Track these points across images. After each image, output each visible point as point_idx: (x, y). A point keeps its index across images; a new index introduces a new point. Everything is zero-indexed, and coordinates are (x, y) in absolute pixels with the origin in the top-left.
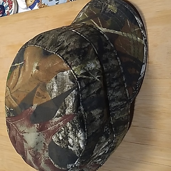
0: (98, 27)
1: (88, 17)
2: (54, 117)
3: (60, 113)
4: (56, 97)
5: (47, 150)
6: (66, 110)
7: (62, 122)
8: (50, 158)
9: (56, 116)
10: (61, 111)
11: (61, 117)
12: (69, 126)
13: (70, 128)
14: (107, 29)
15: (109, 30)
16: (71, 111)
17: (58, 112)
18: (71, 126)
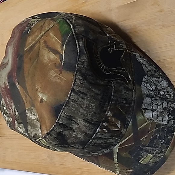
0: (120, 144)
1: (139, 129)
4: (26, 115)
14: (118, 153)
15: (117, 154)
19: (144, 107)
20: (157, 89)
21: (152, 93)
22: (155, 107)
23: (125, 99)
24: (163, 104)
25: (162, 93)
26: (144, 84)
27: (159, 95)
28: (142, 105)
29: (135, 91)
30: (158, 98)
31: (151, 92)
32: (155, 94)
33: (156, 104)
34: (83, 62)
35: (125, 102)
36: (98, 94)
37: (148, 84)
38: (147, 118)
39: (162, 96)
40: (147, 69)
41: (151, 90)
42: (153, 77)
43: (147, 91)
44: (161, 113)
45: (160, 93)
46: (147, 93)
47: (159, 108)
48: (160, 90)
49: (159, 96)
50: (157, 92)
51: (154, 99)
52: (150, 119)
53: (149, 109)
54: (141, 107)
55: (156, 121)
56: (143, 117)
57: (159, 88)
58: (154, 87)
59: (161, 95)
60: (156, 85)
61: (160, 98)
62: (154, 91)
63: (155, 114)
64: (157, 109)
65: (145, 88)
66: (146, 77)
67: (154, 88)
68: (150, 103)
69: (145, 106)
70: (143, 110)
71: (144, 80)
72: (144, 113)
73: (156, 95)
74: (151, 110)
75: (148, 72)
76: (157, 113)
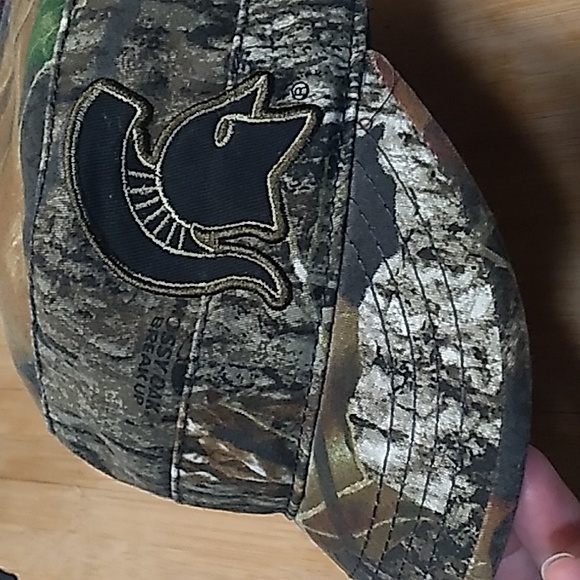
1: (339, 495)
19: (355, 410)
20: (430, 333)
21: (400, 352)
22: (401, 422)
23: (268, 371)
24: (439, 411)
25: (449, 355)
26: (376, 299)
27: (434, 367)
28: (352, 400)
29: (329, 329)
30: (424, 381)
31: (399, 347)
32: (417, 356)
33: (408, 410)
34: (51, 222)
35: (265, 382)
36: (120, 358)
37: (395, 302)
38: (365, 464)
39: (448, 373)
40: (417, 213)
41: (401, 337)
42: (427, 265)
43: (383, 337)
44: (425, 455)
45: (439, 354)
46: (379, 348)
47: (418, 429)
48: (444, 341)
49: (433, 371)
50: (425, 348)
51: (405, 383)
52: (377, 473)
53: (374, 426)
54: (347, 410)
55: (398, 487)
56: (350, 455)
57: (445, 327)
58: (417, 322)
59: (443, 367)
60: (432, 310)
61: (433, 379)
62: (416, 339)
63: (397, 454)
64: (409, 434)
65: (377, 319)
66: (395, 261)
67: (419, 326)
68: (384, 400)
69: (360, 407)
70: (351, 425)
71: (381, 276)
72: (354, 440)
73: (418, 364)
74: (384, 432)
75: (412, 231)
76: (407, 451)
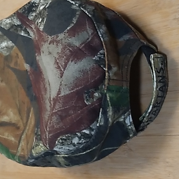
2: (31, 37)
3: (23, 32)
4: (11, 41)
5: (55, 37)
6: (16, 25)
7: (32, 27)
8: (66, 31)
9: (28, 35)
10: (21, 31)
11: (27, 29)
12: (32, 16)
13: (34, 14)
16: (14, 18)
17: (22, 34)
18: (31, 13)
